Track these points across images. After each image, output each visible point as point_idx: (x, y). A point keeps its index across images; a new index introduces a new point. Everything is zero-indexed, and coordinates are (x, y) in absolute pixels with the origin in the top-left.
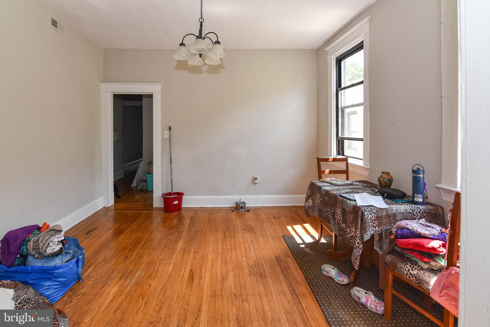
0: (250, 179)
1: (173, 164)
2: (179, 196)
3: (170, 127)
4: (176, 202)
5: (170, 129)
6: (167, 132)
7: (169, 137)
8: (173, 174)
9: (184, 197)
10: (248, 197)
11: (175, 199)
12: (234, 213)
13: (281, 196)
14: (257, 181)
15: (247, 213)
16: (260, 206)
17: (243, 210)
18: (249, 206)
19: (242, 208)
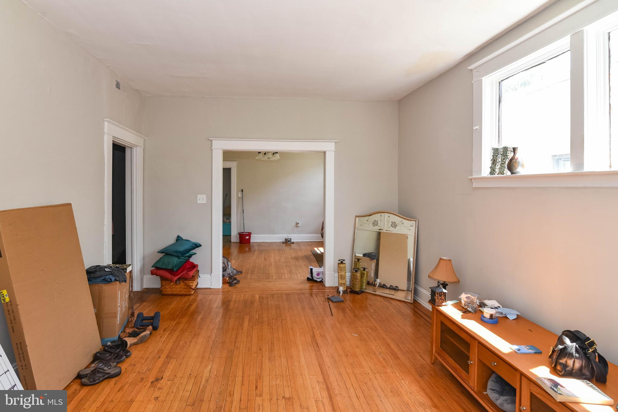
0: (294, 224)
1: (244, 214)
2: (249, 234)
3: (242, 190)
4: (247, 237)
5: (242, 191)
6: (240, 193)
7: (241, 196)
8: (245, 220)
9: (252, 235)
10: (293, 235)
11: (247, 235)
12: (284, 244)
13: (311, 235)
14: (299, 225)
15: (292, 245)
16: (301, 241)
17: (290, 242)
18: (294, 241)
19: (289, 241)
